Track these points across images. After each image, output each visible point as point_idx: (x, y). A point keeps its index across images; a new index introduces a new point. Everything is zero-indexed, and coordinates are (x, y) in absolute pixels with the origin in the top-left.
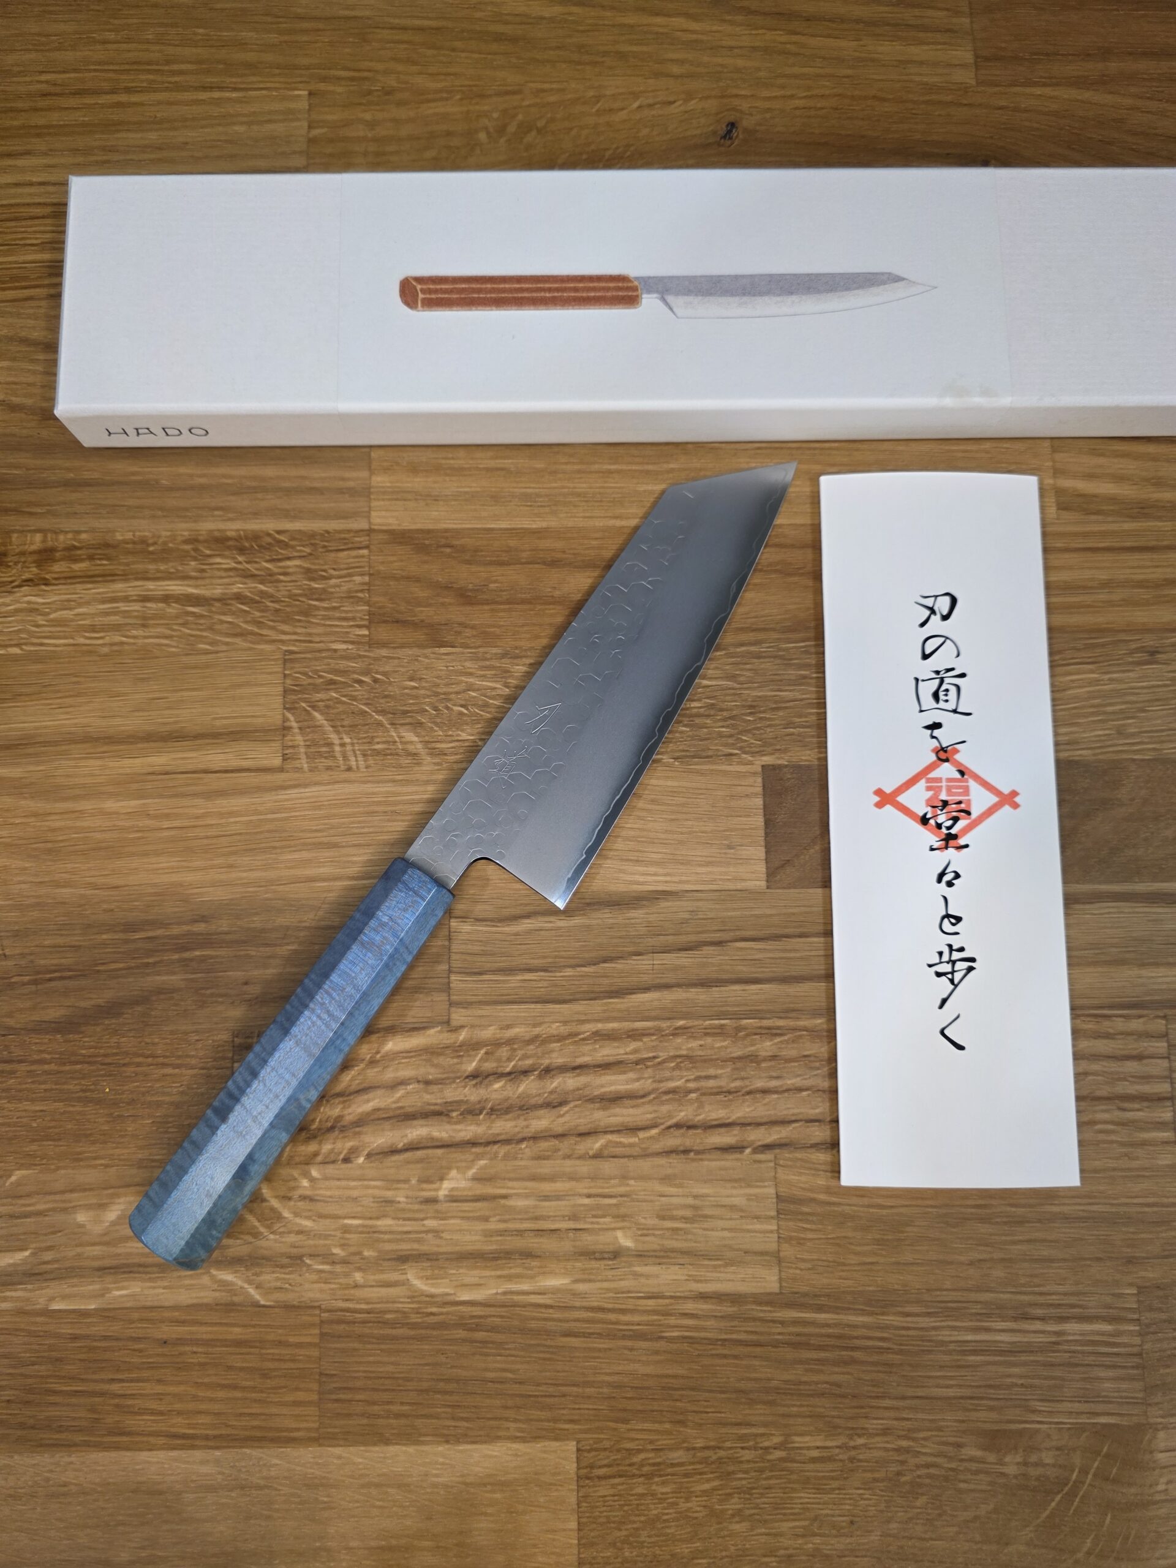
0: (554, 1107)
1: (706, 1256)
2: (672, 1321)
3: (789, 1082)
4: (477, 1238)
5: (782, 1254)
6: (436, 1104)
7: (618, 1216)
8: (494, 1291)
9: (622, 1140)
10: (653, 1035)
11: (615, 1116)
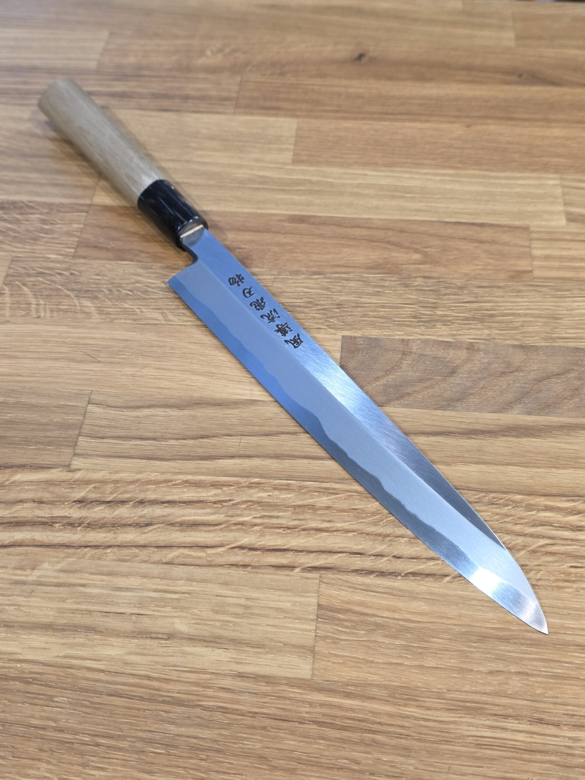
0: (141, 527)
1: (249, 644)
2: (210, 692)
3: (338, 525)
4: (51, 613)
5: (317, 649)
6: (44, 517)
7: (176, 608)
8: (57, 654)
9: (192, 553)
10: (232, 486)
11: (191, 537)
